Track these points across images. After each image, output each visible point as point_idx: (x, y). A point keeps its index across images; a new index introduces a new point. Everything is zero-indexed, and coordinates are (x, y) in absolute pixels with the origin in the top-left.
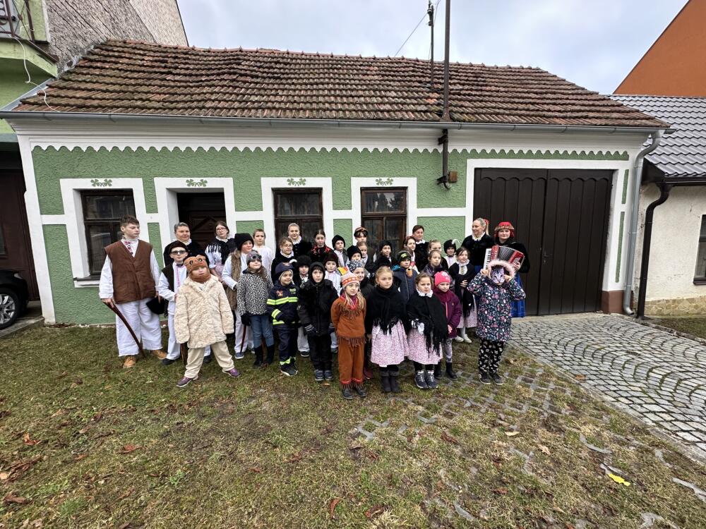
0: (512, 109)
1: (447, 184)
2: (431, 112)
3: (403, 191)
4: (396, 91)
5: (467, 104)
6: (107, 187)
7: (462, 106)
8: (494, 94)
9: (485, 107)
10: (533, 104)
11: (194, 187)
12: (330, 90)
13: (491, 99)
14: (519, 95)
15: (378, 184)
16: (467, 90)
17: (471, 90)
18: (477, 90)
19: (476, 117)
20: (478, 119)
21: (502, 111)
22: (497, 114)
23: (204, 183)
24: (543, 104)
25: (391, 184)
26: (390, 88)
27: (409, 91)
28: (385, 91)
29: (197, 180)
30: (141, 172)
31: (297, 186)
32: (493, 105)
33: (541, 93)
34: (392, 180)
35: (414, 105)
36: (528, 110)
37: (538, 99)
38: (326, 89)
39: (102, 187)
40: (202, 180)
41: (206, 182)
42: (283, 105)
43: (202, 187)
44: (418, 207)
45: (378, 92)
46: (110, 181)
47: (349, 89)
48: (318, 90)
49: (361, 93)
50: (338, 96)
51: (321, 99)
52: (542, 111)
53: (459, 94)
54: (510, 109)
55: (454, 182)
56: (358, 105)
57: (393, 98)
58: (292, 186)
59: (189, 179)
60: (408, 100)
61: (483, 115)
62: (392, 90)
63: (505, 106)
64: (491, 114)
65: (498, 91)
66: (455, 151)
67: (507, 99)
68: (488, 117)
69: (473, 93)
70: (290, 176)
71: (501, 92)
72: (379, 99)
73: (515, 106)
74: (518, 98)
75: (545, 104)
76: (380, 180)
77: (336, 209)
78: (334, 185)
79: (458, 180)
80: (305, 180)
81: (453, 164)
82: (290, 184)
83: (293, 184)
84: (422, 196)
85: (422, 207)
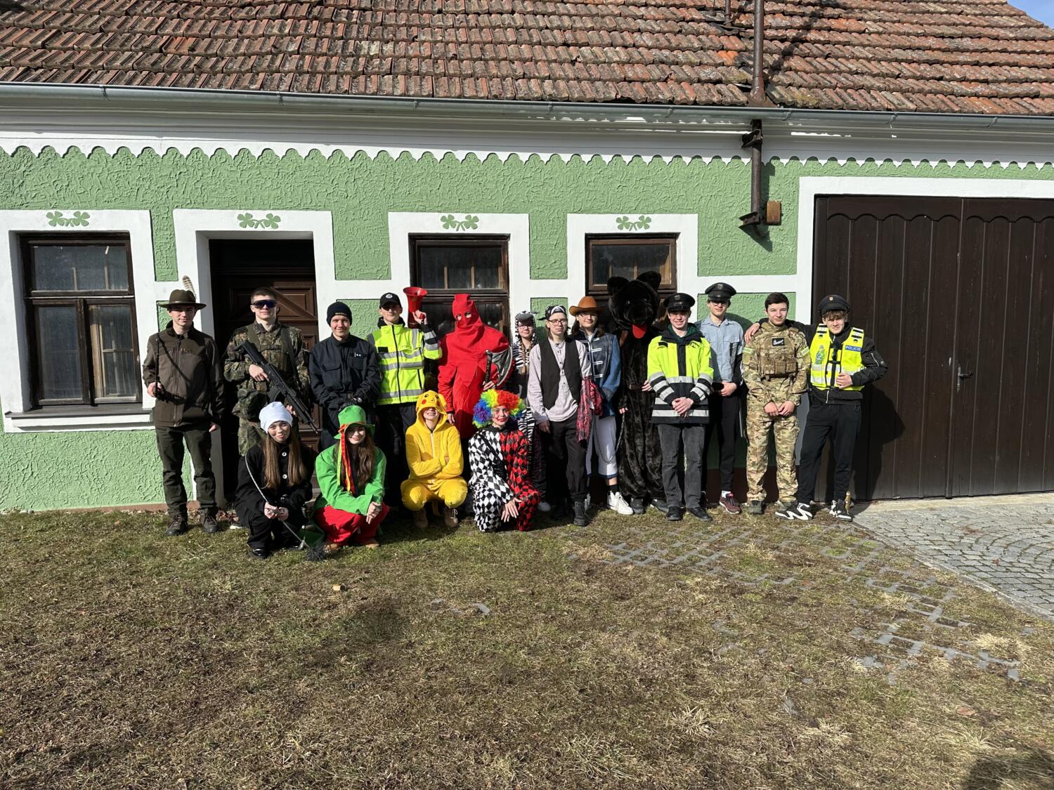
0: (890, 75)
1: (761, 227)
2: (727, 83)
3: (669, 241)
4: (653, 32)
5: (798, 63)
6: (80, 228)
7: (790, 69)
8: (854, 38)
9: (834, 72)
11: (253, 229)
12: (517, 29)
13: (848, 50)
14: (908, 41)
15: (620, 227)
16: (799, 28)
18: (819, 29)
19: (817, 96)
20: (821, 99)
22: (859, 88)
23: (273, 220)
24: (953, 63)
25: (648, 227)
27: (680, 31)
28: (632, 32)
29: (259, 215)
30: (147, 198)
31: (461, 232)
32: (853, 65)
33: (952, 37)
35: (693, 65)
36: (921, 78)
37: (944, 50)
38: (510, 26)
39: (70, 228)
40: (269, 216)
41: (278, 219)
42: (430, 66)
43: (269, 229)
44: (700, 274)
45: (616, 34)
46: (87, 216)
47: (559, 28)
48: (493, 28)
49: (583, 37)
50: (539, 43)
51: (503, 51)
52: (949, 81)
53: (783, 39)
54: (885, 76)
55: (776, 223)
56: (581, 66)
58: (452, 230)
59: (243, 213)
60: (679, 54)
61: (830, 91)
62: (646, 30)
64: (846, 88)
65: (861, 32)
66: (775, 159)
68: (840, 96)
69: (813, 36)
70: (446, 210)
71: (869, 33)
72: (622, 50)
73: (895, 68)
75: (958, 63)
76: (626, 219)
77: (537, 278)
78: (533, 228)
79: (782, 218)
80: (477, 220)
81: (772, 187)
82: (446, 227)
83: (453, 227)
84: (709, 252)
85: (709, 275)
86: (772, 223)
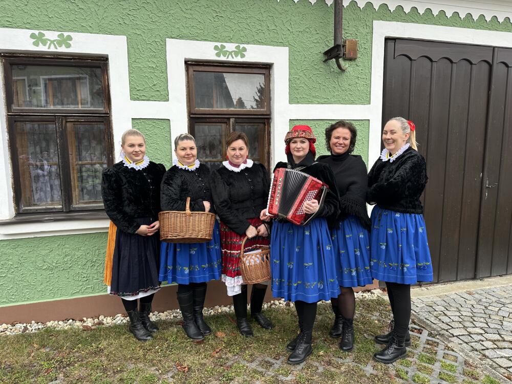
1: (341, 61)
3: (263, 71)
15: (218, 55)
25: (243, 56)
31: (53, 49)
34: (245, 50)
44: (291, 102)
55: (352, 59)
58: (42, 48)
66: (354, 3)
70: (37, 27)
76: (223, 47)
77: (138, 99)
78: (132, 51)
79: (359, 55)
80: (70, 38)
81: (350, 28)
82: (36, 44)
83: (45, 45)
84: (298, 82)
85: (298, 103)
86: (350, 60)
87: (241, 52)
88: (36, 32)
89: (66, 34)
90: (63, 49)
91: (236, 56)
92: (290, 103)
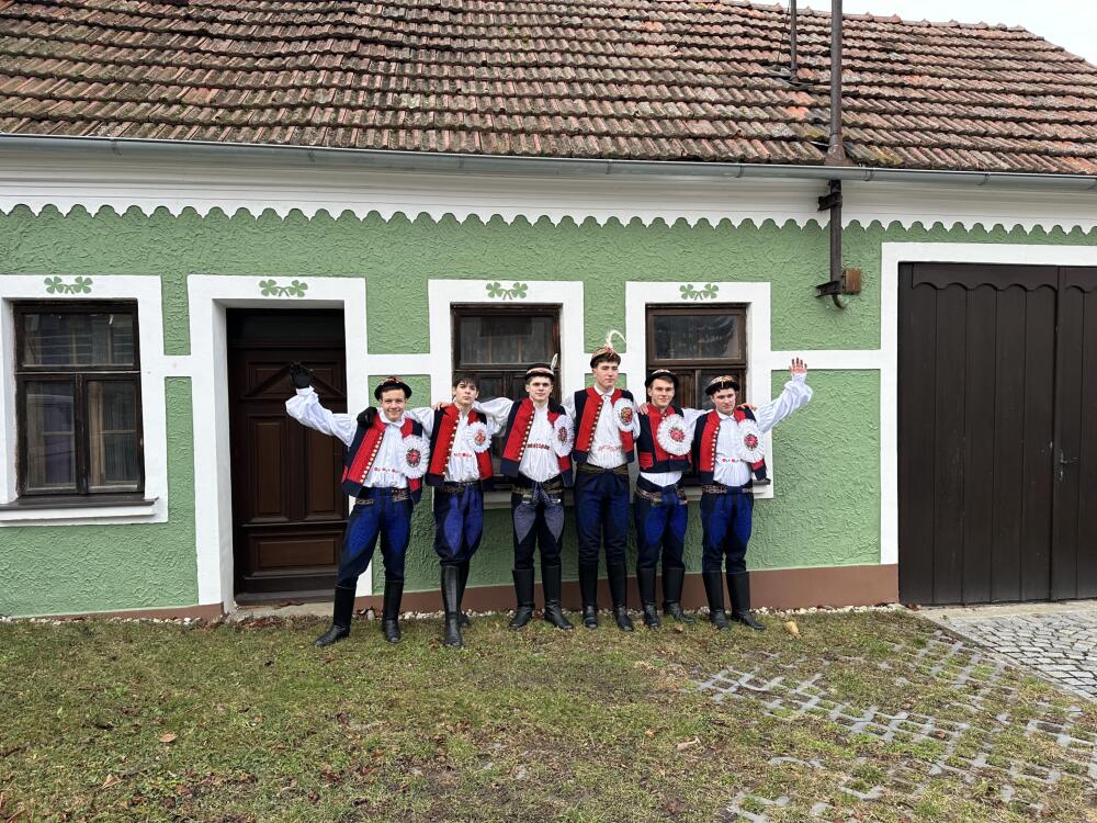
0: (977, 134)
1: (840, 297)
2: (802, 140)
3: (738, 311)
4: (715, 87)
5: (875, 120)
6: (82, 295)
7: (866, 126)
8: (931, 94)
9: (916, 129)
10: (1018, 121)
11: (276, 297)
12: (569, 82)
13: (927, 107)
14: (988, 98)
15: (684, 297)
16: (871, 84)
17: (880, 84)
18: (892, 85)
19: (901, 155)
20: (906, 159)
21: (954, 139)
22: (945, 146)
23: (299, 288)
24: (1041, 122)
25: (714, 296)
26: (702, 78)
27: (745, 86)
28: (693, 86)
29: (284, 282)
30: (159, 262)
31: (508, 300)
32: (934, 123)
33: (1034, 94)
35: (762, 121)
36: (1010, 136)
37: (1028, 108)
38: (561, 80)
39: (69, 296)
40: (295, 283)
41: (305, 286)
42: (477, 121)
43: (295, 297)
44: (773, 347)
45: (676, 89)
46: (90, 282)
47: (614, 82)
48: (543, 81)
49: (640, 91)
50: (593, 97)
51: (556, 105)
52: (1040, 139)
53: (856, 96)
54: (971, 134)
55: (855, 292)
56: (640, 122)
57: (713, 104)
58: (497, 299)
59: (266, 279)
60: (746, 109)
61: (914, 150)
62: (708, 85)
63: (959, 125)
64: (931, 147)
65: (938, 89)
66: (855, 223)
67: (962, 110)
68: (926, 155)
69: (887, 92)
70: (492, 277)
71: (946, 90)
72: (684, 106)
73: (980, 126)
74: (986, 106)
75: (1046, 121)
76: (691, 287)
78: (589, 297)
79: (863, 288)
80: (525, 287)
81: (851, 254)
82: (491, 295)
83: (500, 295)
84: (783, 324)
85: (783, 349)
86: (852, 293)
87: (712, 291)
88: (492, 282)
89: (521, 283)
90: (518, 300)
91: (706, 296)
92: (772, 349)
